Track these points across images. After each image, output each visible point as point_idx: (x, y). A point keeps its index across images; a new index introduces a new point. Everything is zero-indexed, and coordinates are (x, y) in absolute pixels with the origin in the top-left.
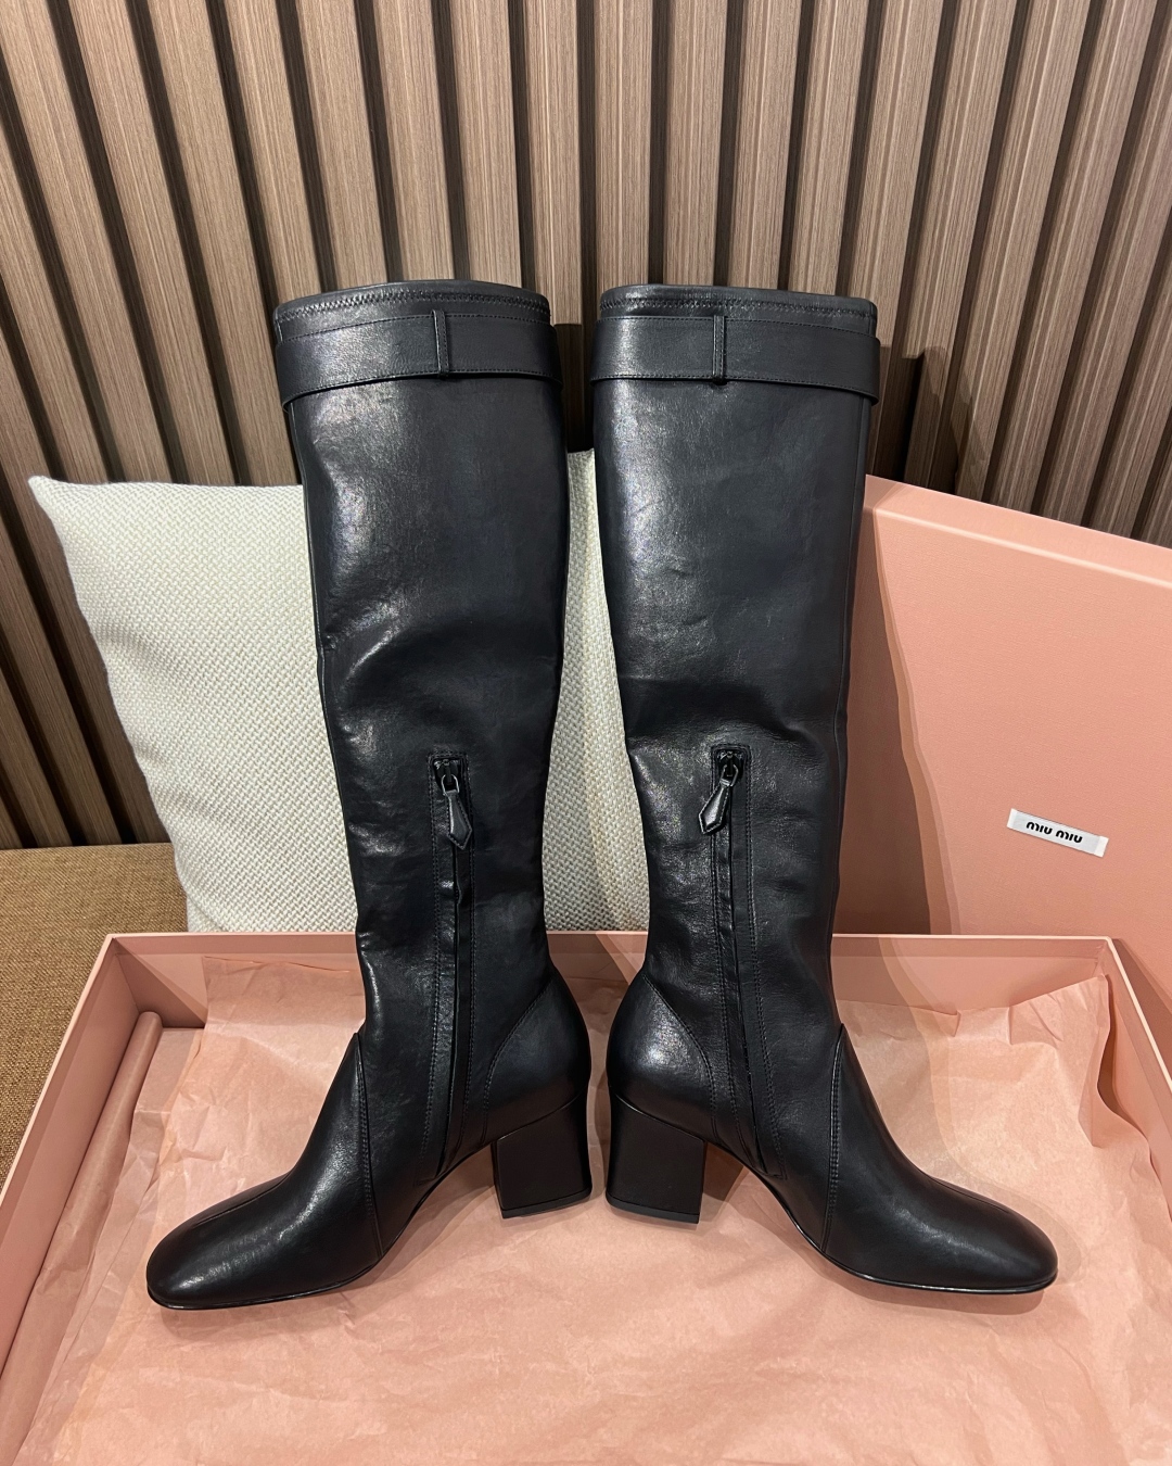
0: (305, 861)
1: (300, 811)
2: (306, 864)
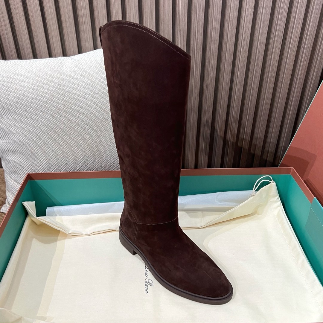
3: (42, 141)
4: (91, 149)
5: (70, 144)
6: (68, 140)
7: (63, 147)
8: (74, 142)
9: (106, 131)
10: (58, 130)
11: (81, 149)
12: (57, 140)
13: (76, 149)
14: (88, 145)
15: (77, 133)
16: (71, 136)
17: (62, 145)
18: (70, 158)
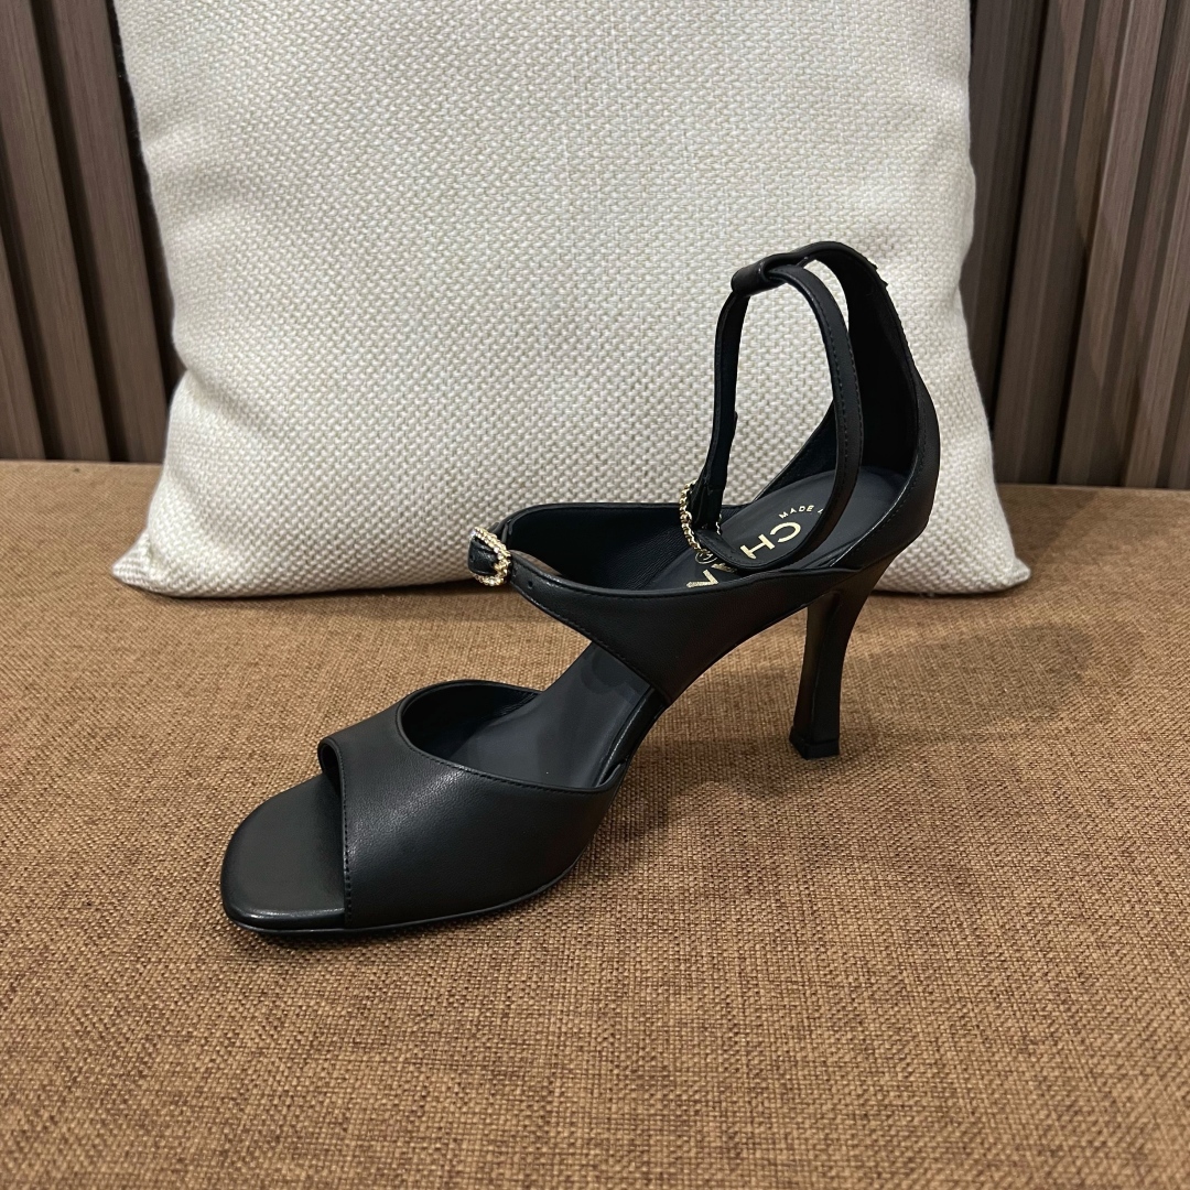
0: (361, 246)
1: (365, 157)
2: (361, 251)
3: (360, 109)
4: (613, 181)
5: (501, 136)
6: (490, 109)
7: (460, 152)
8: (520, 129)
9: (708, 85)
10: (448, 44)
11: (556, 177)
12: (434, 106)
13: (526, 176)
14: (596, 154)
15: (544, 74)
16: (510, 88)
17: (459, 139)
18: (486, 225)
